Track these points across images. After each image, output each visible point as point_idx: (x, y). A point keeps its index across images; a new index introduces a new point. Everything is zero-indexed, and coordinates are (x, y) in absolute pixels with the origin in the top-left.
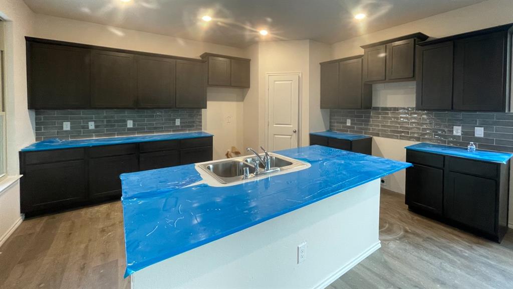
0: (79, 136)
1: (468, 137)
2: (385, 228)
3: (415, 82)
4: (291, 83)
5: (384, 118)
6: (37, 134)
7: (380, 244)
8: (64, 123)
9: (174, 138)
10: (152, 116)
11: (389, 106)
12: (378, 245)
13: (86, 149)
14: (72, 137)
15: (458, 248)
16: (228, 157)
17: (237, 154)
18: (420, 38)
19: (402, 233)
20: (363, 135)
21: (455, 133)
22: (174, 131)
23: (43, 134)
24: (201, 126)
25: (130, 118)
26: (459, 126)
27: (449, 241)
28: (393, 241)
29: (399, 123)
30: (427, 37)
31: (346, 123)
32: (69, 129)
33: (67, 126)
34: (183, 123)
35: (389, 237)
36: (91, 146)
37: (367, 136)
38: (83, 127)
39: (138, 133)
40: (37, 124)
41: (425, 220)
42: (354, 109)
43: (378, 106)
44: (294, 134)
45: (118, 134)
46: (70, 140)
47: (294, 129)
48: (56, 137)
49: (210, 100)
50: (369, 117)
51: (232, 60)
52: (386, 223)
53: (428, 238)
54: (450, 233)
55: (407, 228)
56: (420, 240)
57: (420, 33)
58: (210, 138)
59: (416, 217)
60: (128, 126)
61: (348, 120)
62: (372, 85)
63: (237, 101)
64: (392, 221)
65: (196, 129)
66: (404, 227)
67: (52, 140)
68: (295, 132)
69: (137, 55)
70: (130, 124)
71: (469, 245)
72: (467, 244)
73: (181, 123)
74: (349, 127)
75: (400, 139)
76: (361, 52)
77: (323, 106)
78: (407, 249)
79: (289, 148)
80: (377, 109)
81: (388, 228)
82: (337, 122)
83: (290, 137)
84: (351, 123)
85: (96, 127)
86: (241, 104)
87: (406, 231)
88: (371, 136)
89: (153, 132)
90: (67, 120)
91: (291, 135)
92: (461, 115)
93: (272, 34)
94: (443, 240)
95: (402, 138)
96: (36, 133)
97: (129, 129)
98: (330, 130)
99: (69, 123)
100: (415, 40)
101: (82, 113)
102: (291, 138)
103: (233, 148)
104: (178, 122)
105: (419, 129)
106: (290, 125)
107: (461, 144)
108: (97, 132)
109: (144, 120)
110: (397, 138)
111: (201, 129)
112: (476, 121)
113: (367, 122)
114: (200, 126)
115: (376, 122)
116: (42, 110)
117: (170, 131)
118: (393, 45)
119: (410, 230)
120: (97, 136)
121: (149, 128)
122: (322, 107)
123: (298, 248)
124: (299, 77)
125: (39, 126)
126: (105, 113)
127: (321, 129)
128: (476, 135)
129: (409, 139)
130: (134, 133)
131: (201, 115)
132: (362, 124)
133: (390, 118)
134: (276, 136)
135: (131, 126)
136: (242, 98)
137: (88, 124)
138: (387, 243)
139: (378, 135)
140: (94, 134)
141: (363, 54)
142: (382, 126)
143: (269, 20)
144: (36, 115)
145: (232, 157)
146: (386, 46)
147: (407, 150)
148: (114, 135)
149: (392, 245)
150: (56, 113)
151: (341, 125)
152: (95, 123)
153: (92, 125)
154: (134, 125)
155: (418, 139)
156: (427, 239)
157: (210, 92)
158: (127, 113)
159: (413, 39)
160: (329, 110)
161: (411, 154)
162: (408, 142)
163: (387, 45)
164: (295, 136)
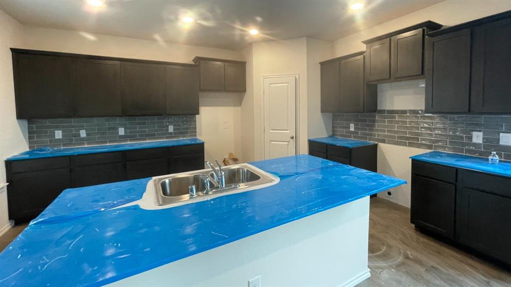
0: (70, 144)
1: (492, 145)
2: (381, 252)
3: (424, 80)
4: (288, 85)
5: (391, 122)
6: (30, 143)
7: (370, 273)
8: (56, 132)
9: (163, 145)
10: (144, 123)
11: (396, 108)
12: (367, 274)
13: (71, 158)
14: (64, 145)
15: (470, 283)
16: (226, 165)
17: (235, 160)
18: (431, 28)
19: (400, 259)
20: (368, 141)
21: (475, 140)
22: (167, 138)
23: (36, 142)
24: (196, 132)
25: (122, 126)
26: (480, 131)
27: (460, 273)
28: (388, 268)
29: (407, 128)
30: (440, 26)
31: (349, 128)
32: (60, 137)
33: (59, 134)
34: (178, 129)
35: (382, 264)
36: (76, 154)
37: (372, 142)
38: (75, 136)
39: (131, 140)
40: (29, 133)
41: (432, 244)
42: (357, 112)
43: (384, 109)
44: (292, 140)
45: (110, 142)
46: (62, 148)
47: (291, 135)
48: (46, 146)
49: (202, 106)
50: (374, 121)
51: (226, 63)
52: (383, 244)
53: (432, 267)
54: (462, 261)
55: (409, 253)
56: (422, 270)
57: (429, 22)
58: (202, 145)
59: (424, 240)
60: (120, 134)
61: (351, 124)
62: (376, 85)
63: (234, 106)
64: (393, 242)
65: (191, 136)
66: (405, 252)
67: (43, 148)
68: (292, 138)
69: (123, 62)
70: (121, 131)
71: (486, 280)
72: (483, 278)
73: (174, 129)
74: (352, 132)
75: (409, 146)
76: (363, 48)
77: (324, 110)
78: (403, 280)
79: (287, 156)
80: (382, 112)
81: (385, 251)
82: (340, 127)
83: (286, 143)
84: (355, 128)
85: (87, 134)
86: (239, 108)
87: (407, 257)
88: (376, 143)
89: (145, 139)
90: (58, 128)
91: (288, 142)
92: (482, 119)
93: (263, 33)
94: (452, 272)
95: (411, 145)
96: (29, 141)
97: (121, 137)
98: (333, 136)
99: (60, 132)
100: (424, 30)
101: (74, 122)
102: (288, 145)
103: (231, 154)
104: (171, 129)
105: (431, 135)
106: (287, 130)
107: (481, 153)
108: (88, 140)
109: (136, 128)
110: (405, 144)
111: (196, 135)
112: (502, 126)
113: (371, 126)
114: (194, 132)
115: (382, 127)
116: (34, 120)
117: (163, 138)
118: (398, 38)
119: (411, 255)
120: (88, 144)
121: (142, 136)
122: (322, 111)
123: (249, 282)
124: (296, 78)
125: (31, 135)
126: (96, 121)
127: (322, 134)
128: (501, 143)
129: (419, 146)
130: (126, 141)
131: (195, 121)
132: (366, 130)
133: (398, 122)
134: (273, 142)
135: (123, 134)
136: (239, 103)
137: (79, 132)
138: (378, 271)
139: (383, 141)
140: (86, 142)
141: (365, 50)
142: (389, 131)
143: (259, 19)
144: (28, 124)
145: (229, 165)
146: (390, 40)
147: (412, 160)
148: (106, 142)
149: (385, 275)
150: (47, 122)
151: (345, 130)
152: (86, 131)
153: (83, 133)
154: (125, 132)
155: (430, 147)
156: (431, 269)
157: (203, 98)
158: (118, 120)
159: (421, 30)
160: (331, 114)
161: (418, 166)
162: (417, 149)
163: (393, 38)
164: (292, 142)
